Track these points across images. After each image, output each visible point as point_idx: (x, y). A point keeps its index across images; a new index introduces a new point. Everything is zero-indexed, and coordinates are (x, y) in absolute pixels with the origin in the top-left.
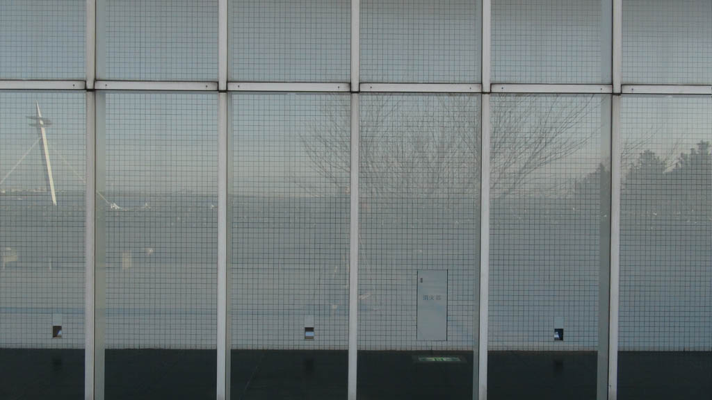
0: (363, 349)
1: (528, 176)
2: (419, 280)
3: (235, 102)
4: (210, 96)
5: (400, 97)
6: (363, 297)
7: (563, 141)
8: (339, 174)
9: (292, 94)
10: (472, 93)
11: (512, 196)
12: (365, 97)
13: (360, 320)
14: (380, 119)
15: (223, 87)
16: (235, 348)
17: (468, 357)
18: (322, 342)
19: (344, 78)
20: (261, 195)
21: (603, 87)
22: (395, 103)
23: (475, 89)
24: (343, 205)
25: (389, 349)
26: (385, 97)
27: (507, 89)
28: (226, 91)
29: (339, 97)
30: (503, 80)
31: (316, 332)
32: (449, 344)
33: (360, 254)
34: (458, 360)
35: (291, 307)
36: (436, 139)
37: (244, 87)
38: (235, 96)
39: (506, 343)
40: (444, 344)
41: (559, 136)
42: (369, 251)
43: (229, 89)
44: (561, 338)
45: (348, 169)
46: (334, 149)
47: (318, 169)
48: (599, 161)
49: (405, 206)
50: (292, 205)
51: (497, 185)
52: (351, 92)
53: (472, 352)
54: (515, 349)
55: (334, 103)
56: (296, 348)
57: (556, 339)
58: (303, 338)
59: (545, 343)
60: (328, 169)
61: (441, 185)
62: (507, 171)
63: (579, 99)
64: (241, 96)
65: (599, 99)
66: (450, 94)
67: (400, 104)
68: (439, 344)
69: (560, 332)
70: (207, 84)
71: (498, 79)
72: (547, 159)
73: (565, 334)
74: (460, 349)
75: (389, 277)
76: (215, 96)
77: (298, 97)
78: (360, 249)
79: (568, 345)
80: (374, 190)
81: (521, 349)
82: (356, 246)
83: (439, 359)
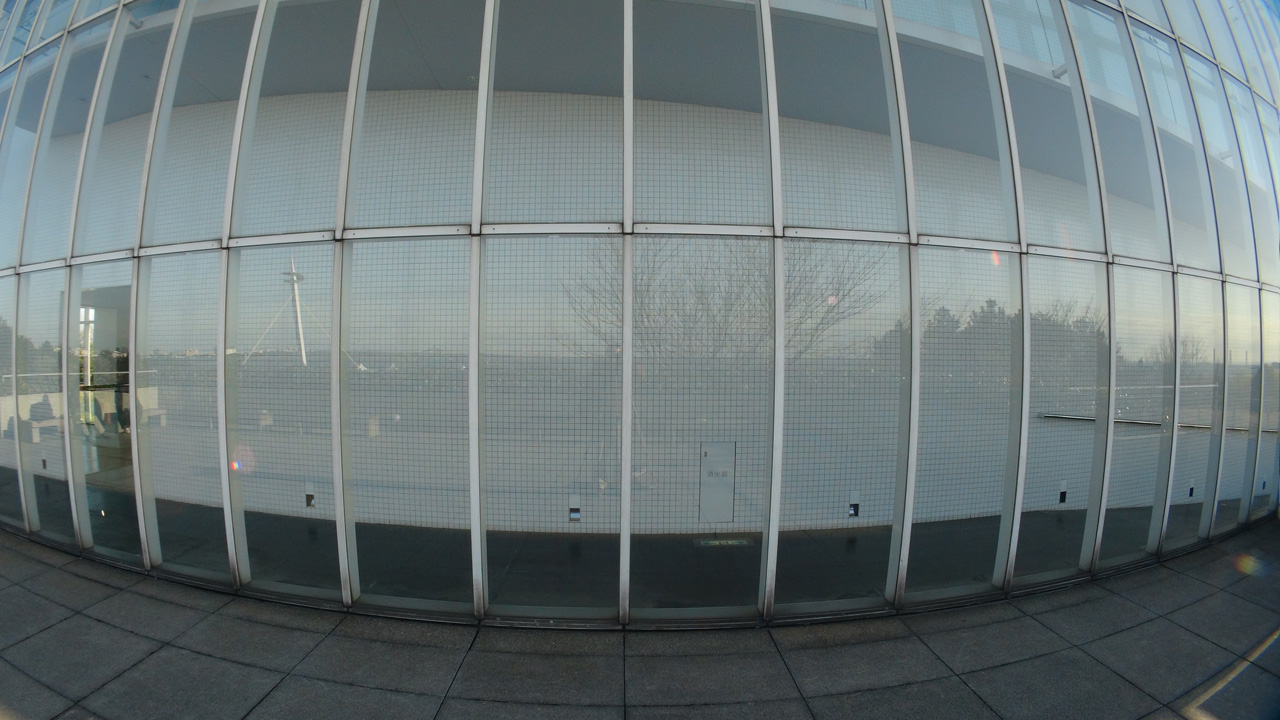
0: (637, 532)
1: (825, 333)
2: (703, 454)
3: (490, 247)
4: (462, 241)
5: (680, 240)
6: (637, 474)
7: (862, 293)
8: (609, 331)
9: (555, 236)
10: (762, 237)
11: (808, 356)
12: (639, 240)
13: (633, 500)
14: (657, 265)
15: (476, 230)
16: (491, 529)
17: (757, 541)
18: (590, 524)
19: (615, 219)
20: (518, 354)
21: (899, 236)
22: (675, 247)
23: (767, 232)
24: (614, 367)
25: (666, 532)
26: (663, 240)
27: (802, 233)
28: (480, 235)
29: (608, 240)
30: (796, 223)
31: (582, 513)
32: (736, 525)
33: (634, 424)
34: (745, 542)
35: (554, 485)
36: (722, 289)
37: (500, 229)
38: (490, 241)
39: (798, 523)
40: (730, 525)
41: (857, 288)
42: (644, 421)
43: (483, 232)
44: (856, 514)
45: (620, 324)
46: (603, 300)
47: (584, 324)
48: (898, 317)
49: (687, 367)
50: (554, 366)
51: (792, 343)
52: (624, 234)
53: (761, 533)
54: (808, 528)
55: (603, 246)
56: (560, 531)
57: (851, 515)
58: (567, 519)
59: (840, 520)
60: (596, 324)
61: (729, 344)
62: (803, 326)
63: (876, 247)
64: (496, 241)
65: (896, 249)
66: (737, 237)
67: (680, 248)
68: (725, 526)
69: (856, 507)
70: (458, 227)
71: (790, 223)
72: (845, 314)
73: (860, 509)
74: (747, 530)
75: (668, 451)
76: (467, 241)
77: (561, 240)
78: (634, 417)
79: (863, 521)
80: (650, 349)
81: (814, 528)
82: (630, 414)
83: (724, 542)
